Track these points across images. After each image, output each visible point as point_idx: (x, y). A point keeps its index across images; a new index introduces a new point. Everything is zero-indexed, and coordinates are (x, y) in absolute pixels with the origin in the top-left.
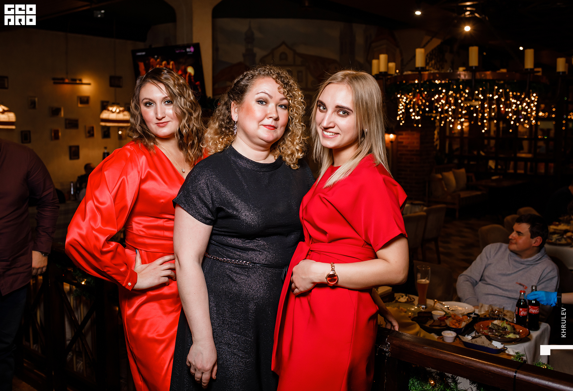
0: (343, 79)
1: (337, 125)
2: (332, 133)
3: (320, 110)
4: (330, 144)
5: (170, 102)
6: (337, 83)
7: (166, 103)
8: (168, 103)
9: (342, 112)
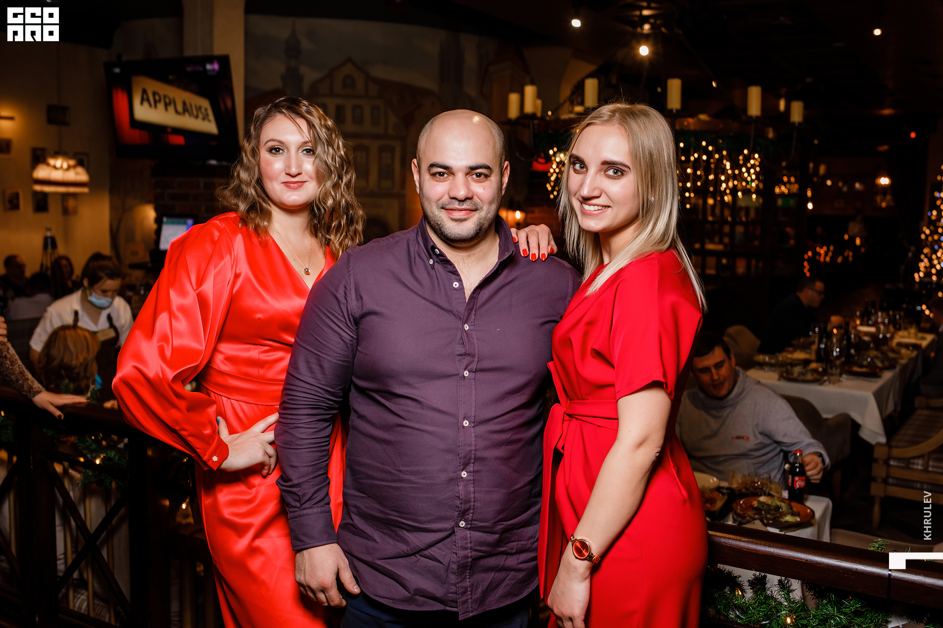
0: (611, 117)
1: (606, 193)
2: (598, 206)
3: (575, 170)
4: (594, 224)
5: (311, 152)
6: (601, 124)
7: (305, 152)
8: (308, 152)
9: (612, 170)
